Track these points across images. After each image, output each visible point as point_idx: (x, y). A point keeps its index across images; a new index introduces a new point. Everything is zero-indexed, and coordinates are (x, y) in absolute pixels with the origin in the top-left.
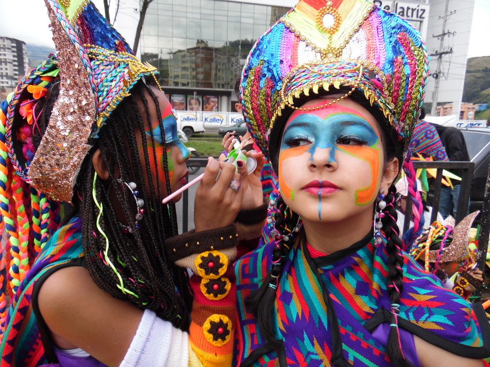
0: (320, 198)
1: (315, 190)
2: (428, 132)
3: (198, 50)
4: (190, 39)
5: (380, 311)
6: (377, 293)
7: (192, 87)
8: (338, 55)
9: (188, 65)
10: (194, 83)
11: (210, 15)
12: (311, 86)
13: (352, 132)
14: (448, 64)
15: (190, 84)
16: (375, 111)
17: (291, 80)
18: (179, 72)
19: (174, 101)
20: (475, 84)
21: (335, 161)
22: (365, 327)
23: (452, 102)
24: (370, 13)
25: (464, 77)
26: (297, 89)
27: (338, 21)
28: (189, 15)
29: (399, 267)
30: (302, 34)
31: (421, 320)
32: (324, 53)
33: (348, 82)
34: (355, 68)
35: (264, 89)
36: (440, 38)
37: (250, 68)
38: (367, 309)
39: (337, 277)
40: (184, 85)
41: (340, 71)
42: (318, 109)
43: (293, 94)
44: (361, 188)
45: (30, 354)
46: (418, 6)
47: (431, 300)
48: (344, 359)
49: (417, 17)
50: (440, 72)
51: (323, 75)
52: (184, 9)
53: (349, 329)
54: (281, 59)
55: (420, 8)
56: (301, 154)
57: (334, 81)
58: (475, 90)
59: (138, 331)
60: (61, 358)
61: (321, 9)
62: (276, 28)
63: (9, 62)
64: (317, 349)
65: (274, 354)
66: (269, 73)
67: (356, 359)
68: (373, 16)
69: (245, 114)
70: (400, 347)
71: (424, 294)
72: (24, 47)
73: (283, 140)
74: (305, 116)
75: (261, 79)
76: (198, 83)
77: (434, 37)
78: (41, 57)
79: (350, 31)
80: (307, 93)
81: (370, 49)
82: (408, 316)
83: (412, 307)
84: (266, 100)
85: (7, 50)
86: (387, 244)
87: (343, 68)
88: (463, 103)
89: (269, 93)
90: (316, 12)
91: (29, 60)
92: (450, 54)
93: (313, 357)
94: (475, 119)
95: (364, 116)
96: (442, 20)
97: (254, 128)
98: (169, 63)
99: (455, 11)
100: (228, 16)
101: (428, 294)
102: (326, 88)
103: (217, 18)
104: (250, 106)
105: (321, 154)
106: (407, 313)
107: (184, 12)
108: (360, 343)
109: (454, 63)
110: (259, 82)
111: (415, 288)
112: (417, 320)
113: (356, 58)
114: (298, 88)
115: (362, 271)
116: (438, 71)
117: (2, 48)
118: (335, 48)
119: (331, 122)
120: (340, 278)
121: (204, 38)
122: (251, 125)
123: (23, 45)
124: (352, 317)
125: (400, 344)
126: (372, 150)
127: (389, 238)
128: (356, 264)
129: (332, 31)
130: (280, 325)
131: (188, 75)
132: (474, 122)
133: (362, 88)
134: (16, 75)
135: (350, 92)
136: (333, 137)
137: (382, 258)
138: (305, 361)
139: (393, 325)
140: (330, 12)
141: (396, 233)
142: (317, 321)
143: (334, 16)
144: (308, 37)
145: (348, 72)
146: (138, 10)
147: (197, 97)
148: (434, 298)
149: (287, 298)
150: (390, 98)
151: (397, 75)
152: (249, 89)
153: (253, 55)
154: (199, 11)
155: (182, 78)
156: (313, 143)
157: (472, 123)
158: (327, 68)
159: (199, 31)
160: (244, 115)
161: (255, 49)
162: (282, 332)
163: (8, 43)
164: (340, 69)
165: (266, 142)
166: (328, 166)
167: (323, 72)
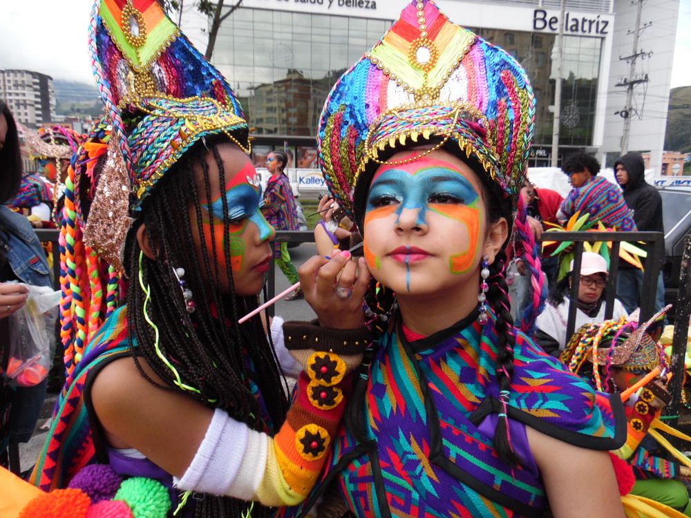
0: (408, 267)
1: (402, 257)
2: (611, 193)
3: (289, 83)
4: (279, 68)
5: (488, 400)
6: (484, 379)
7: (280, 134)
8: (435, 96)
9: (275, 104)
10: (283, 129)
11: (306, 34)
12: (397, 136)
13: (445, 188)
14: (642, 97)
15: (278, 131)
16: (473, 163)
17: (377, 128)
18: (263, 114)
19: (257, 154)
20: (683, 124)
21: (425, 223)
22: (470, 419)
23: (649, 151)
24: (471, 46)
25: (666, 116)
26: (382, 139)
27: (435, 56)
28: (277, 36)
29: (509, 348)
30: (392, 71)
31: (533, 407)
32: (419, 94)
33: (440, 131)
34: (449, 113)
35: (346, 139)
36: (630, 61)
37: (328, 114)
38: (472, 399)
39: (438, 363)
40: (269, 132)
41: (431, 118)
42: (407, 163)
43: (378, 146)
44: (456, 253)
45: (79, 452)
46: (598, 17)
47: (546, 384)
48: (444, 456)
49: (597, 31)
50: (631, 109)
51: (412, 123)
52: (269, 28)
53: (451, 422)
54: (366, 102)
55: (601, 19)
56: (388, 215)
57: (423, 130)
58: (684, 133)
59: (207, 435)
60: (113, 458)
61: (414, 41)
62: (360, 66)
63: (30, 105)
64: (415, 447)
65: (366, 458)
66: (352, 120)
67: (458, 456)
68: (474, 50)
69: (324, 170)
70: (509, 439)
71: (539, 378)
72: (50, 83)
73: (368, 200)
74: (391, 171)
75: (342, 127)
76: (289, 129)
77: (621, 59)
78: (72, 97)
79: (448, 67)
80: (392, 145)
81: (472, 90)
82: (519, 404)
83: (524, 394)
84: (350, 152)
85: (26, 88)
86: (497, 322)
87: (435, 114)
88: (665, 152)
89: (353, 143)
90: (408, 45)
91: (57, 100)
92: (645, 84)
93: (410, 457)
94: (683, 174)
95: (460, 170)
96: (632, 37)
97: (336, 186)
98: (249, 101)
99: (651, 23)
100: (330, 36)
101: (543, 378)
102: (415, 139)
103: (315, 38)
104: (329, 160)
105: (409, 215)
106: (518, 401)
107: (269, 31)
108: (464, 437)
109: (649, 95)
110: (340, 131)
111: (529, 372)
112: (530, 408)
113: (456, 100)
114: (384, 138)
115: (468, 355)
116: (628, 108)
117: (20, 85)
118: (431, 88)
119: (421, 178)
120: (441, 364)
121: (297, 66)
122: (332, 183)
123: (49, 81)
124: (454, 408)
125: (509, 436)
126: (470, 209)
127: (499, 315)
128: (460, 347)
129: (428, 68)
130: (371, 423)
131: (276, 118)
132: (682, 178)
133: (457, 137)
134: (38, 122)
135: (442, 143)
136: (423, 196)
137: (491, 338)
138: (400, 462)
139: (501, 415)
140: (425, 45)
141: (506, 307)
142: (414, 415)
143: (429, 49)
144: (399, 74)
145: (441, 118)
146: (207, 31)
147: (289, 148)
148: (550, 382)
149: (380, 390)
150: (495, 148)
151: (501, 120)
152: (328, 139)
153: (332, 98)
154: (290, 29)
155: (267, 122)
156: (401, 203)
157: (678, 179)
158: (417, 114)
159: (291, 57)
160: (322, 170)
161: (334, 92)
162: (374, 430)
163: (28, 79)
164: (431, 115)
165: (350, 202)
166: (417, 229)
167: (412, 120)
